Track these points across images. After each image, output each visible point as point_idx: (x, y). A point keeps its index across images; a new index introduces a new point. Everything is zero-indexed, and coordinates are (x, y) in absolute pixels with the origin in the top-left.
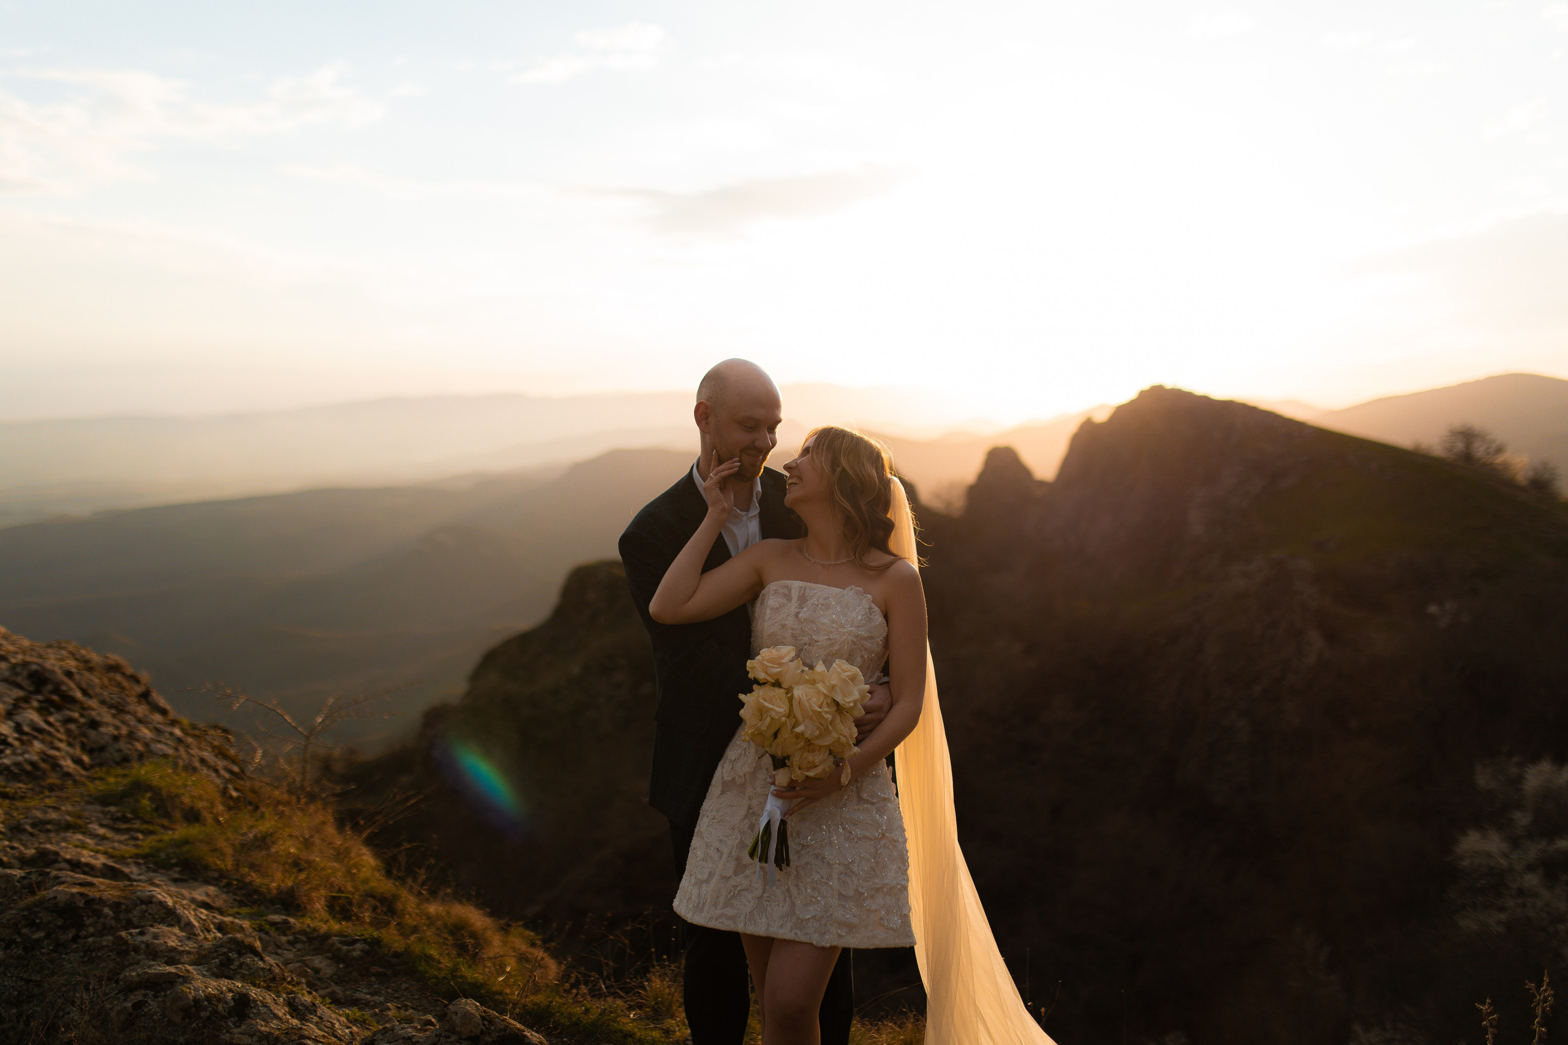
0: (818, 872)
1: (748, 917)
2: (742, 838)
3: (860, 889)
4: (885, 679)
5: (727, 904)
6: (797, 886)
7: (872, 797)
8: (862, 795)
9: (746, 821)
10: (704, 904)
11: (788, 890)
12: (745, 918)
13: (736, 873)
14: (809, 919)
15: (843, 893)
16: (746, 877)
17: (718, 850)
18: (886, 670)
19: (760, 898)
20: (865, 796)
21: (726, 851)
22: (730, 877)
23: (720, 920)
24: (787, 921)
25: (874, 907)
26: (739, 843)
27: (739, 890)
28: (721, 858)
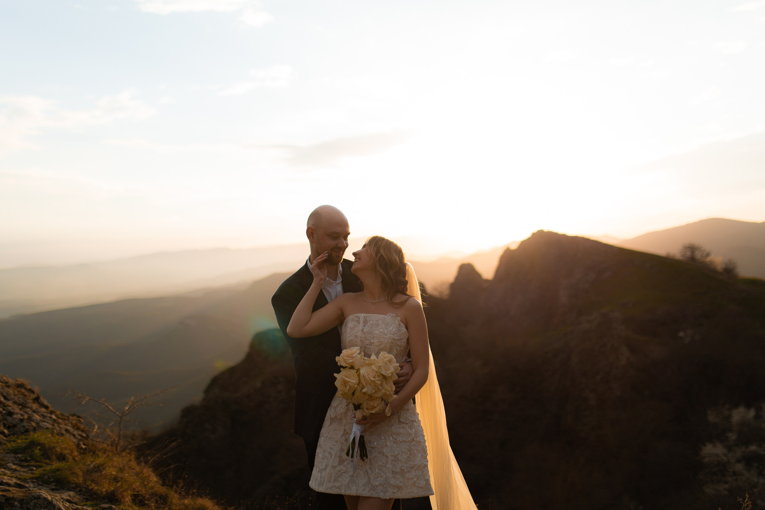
0: (381, 461)
1: (346, 486)
2: (341, 446)
3: (403, 468)
4: (409, 360)
5: (335, 480)
6: (371, 468)
7: (406, 420)
8: (401, 420)
9: (343, 437)
10: (324, 481)
11: (366, 471)
12: (345, 487)
13: (339, 464)
14: (378, 485)
15: (394, 470)
16: (345, 466)
17: (330, 453)
18: (409, 355)
19: (352, 476)
20: (402, 420)
21: (333, 453)
22: (336, 466)
23: (333, 489)
24: (366, 487)
25: (410, 477)
26: (340, 448)
27: (341, 473)
28: (331, 457)
